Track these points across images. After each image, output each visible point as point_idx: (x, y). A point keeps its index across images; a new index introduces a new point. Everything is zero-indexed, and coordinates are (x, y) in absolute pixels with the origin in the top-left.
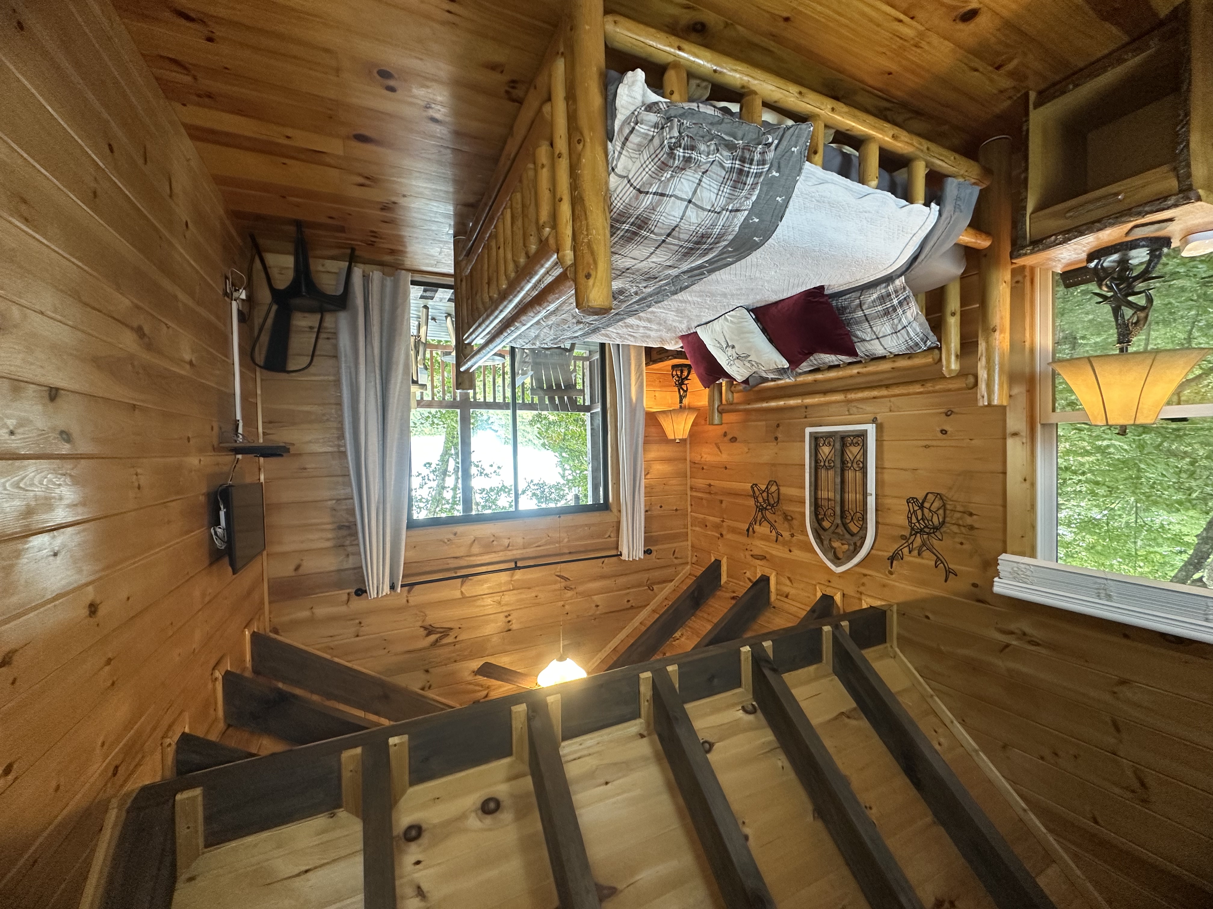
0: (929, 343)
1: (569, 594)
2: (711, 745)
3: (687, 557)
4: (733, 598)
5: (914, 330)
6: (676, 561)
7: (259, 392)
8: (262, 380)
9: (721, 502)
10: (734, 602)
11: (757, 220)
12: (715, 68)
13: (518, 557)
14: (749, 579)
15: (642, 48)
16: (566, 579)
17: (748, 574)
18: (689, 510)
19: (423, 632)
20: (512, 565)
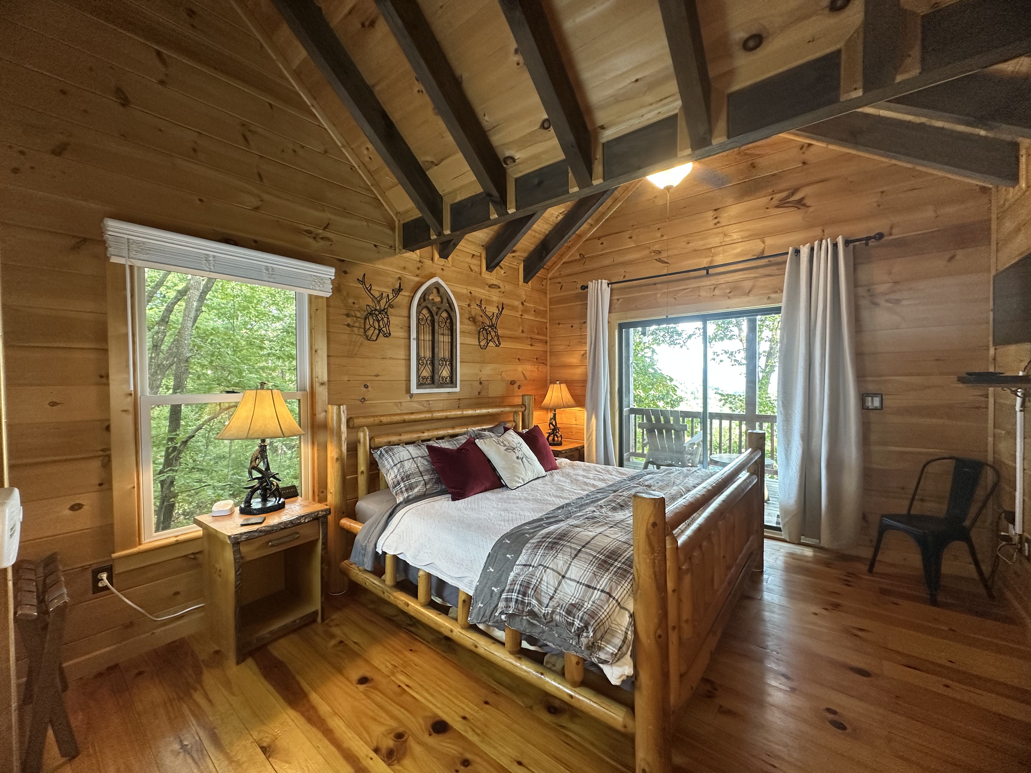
0: (379, 453)
1: (657, 247)
2: (543, 126)
3: (550, 284)
4: (514, 252)
5: (389, 463)
6: (559, 280)
7: (991, 439)
9: (523, 332)
10: (514, 248)
11: (508, 556)
12: (542, 676)
13: (705, 279)
14: (501, 268)
15: (603, 703)
16: (660, 261)
17: (502, 272)
18: (548, 324)
19: (807, 202)
20: (711, 271)
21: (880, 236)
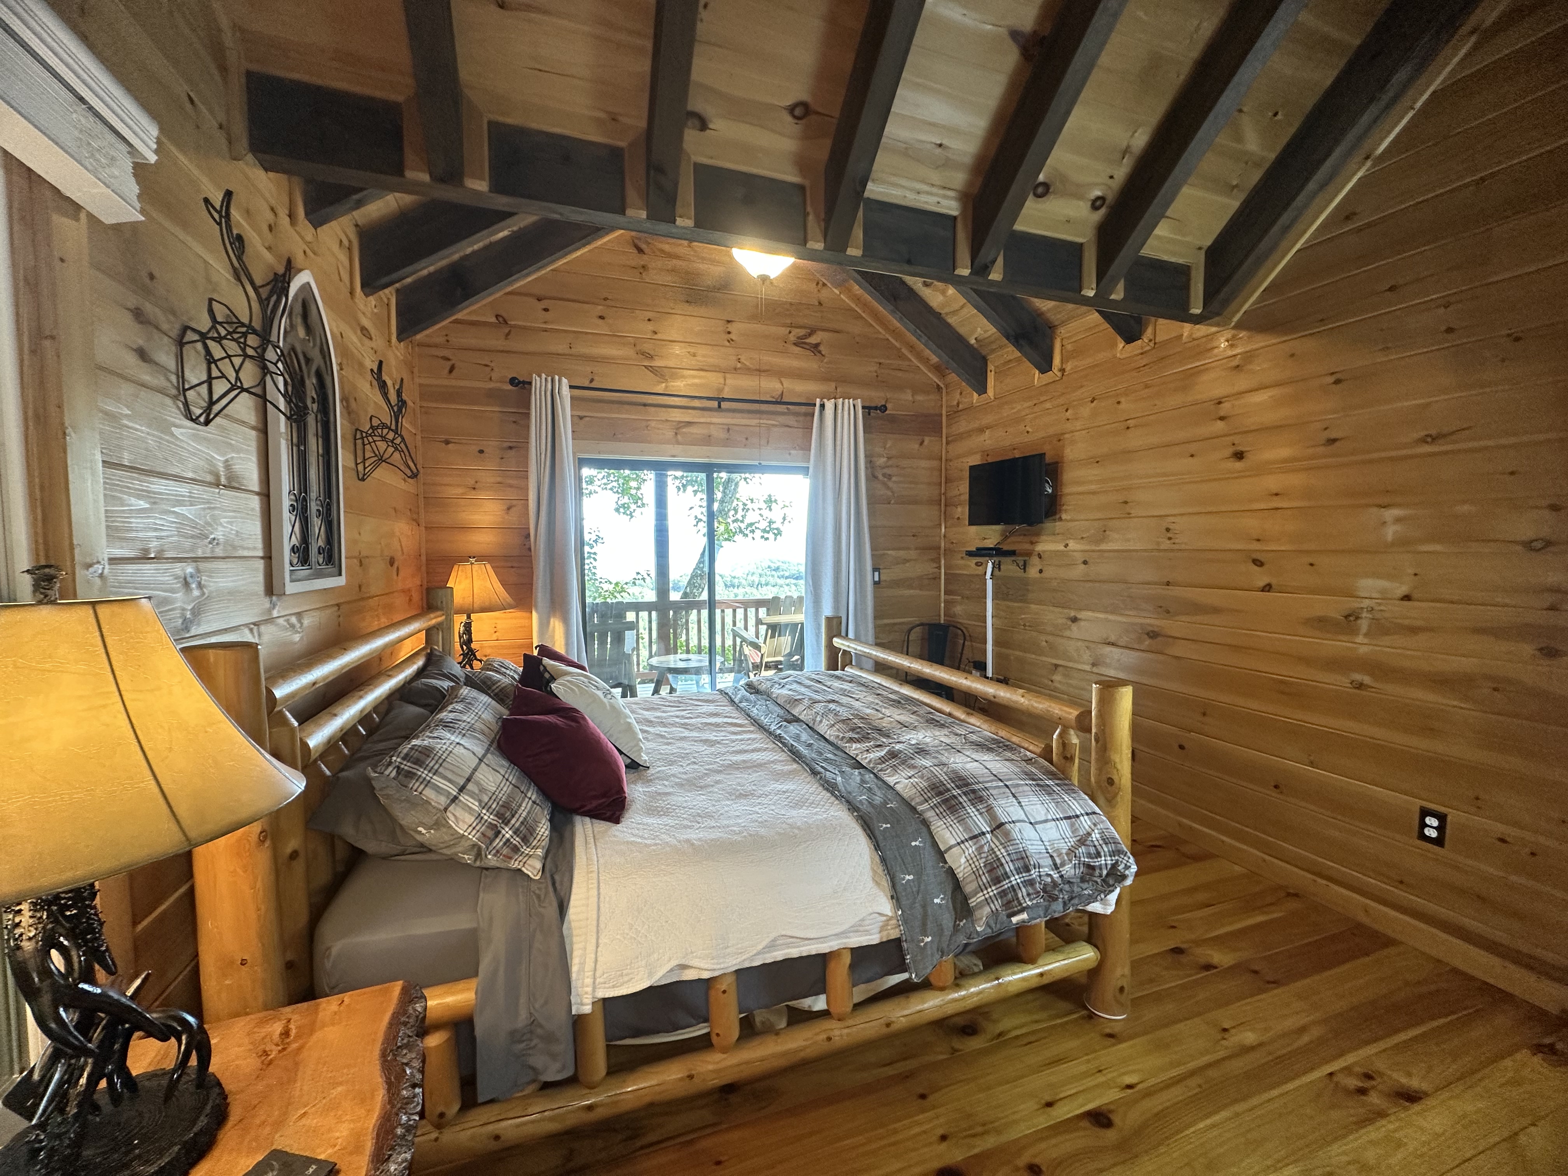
0: (390, 771)
1: (647, 348)
6: (445, 353)
7: (943, 605)
8: (940, 616)
11: (913, 844)
12: (1000, 981)
13: (716, 414)
15: (1069, 953)
16: (652, 370)
17: (373, 302)
19: (823, 349)
20: (724, 405)
21: (884, 409)
